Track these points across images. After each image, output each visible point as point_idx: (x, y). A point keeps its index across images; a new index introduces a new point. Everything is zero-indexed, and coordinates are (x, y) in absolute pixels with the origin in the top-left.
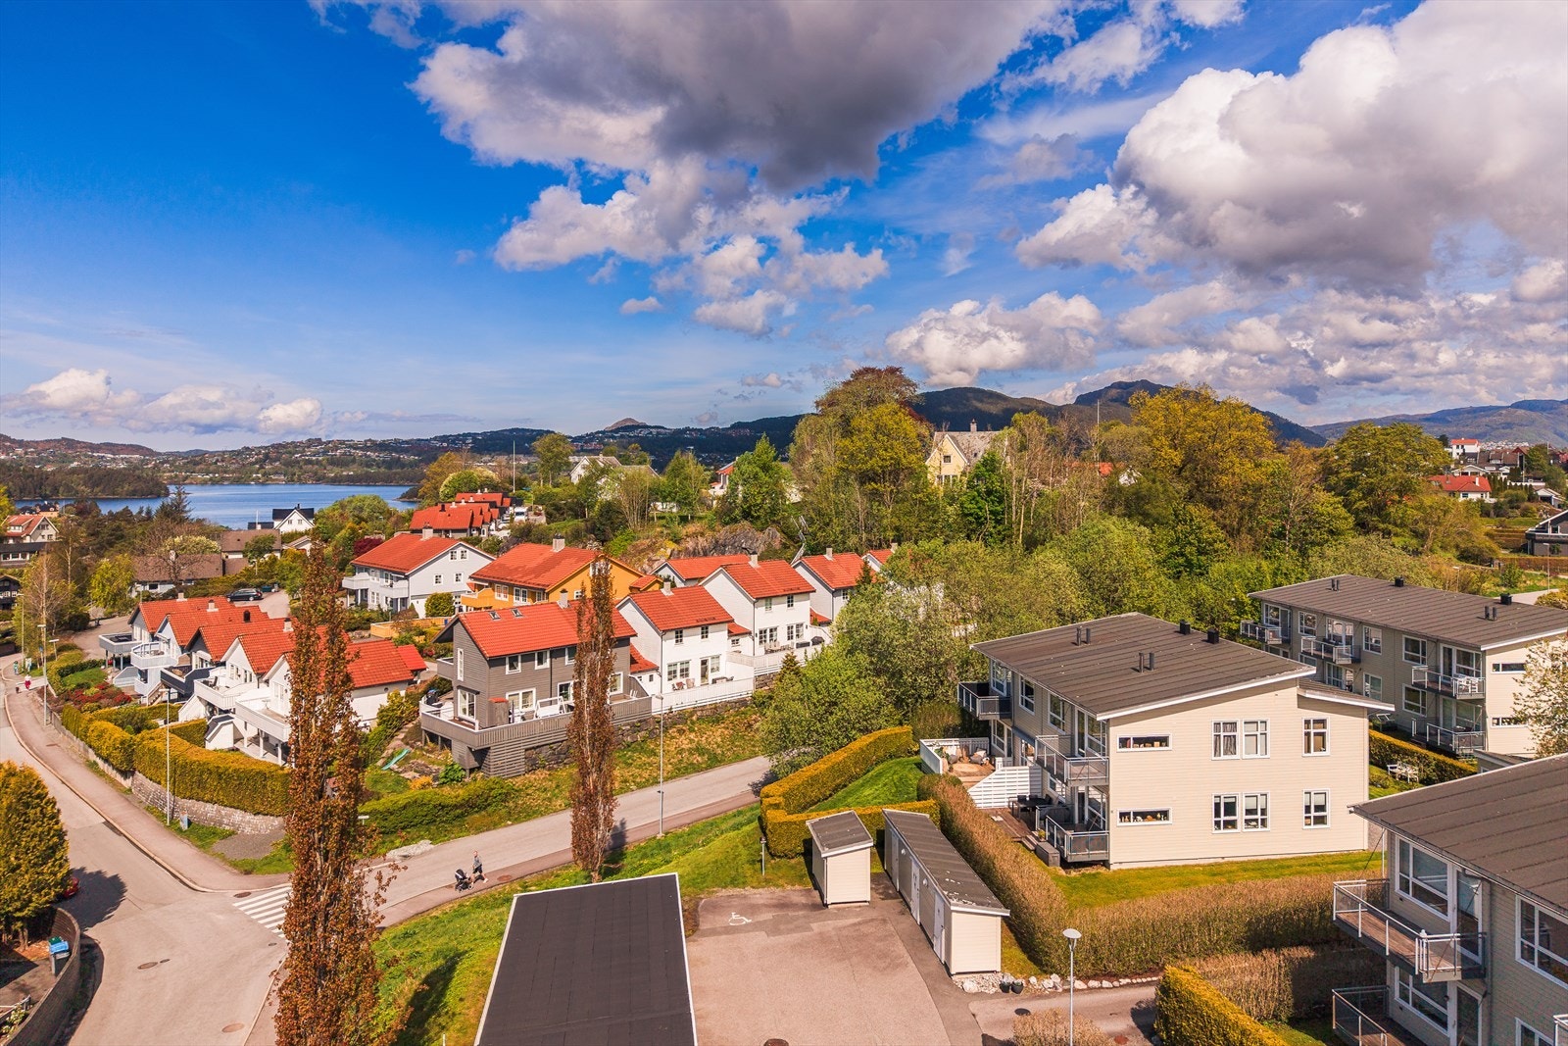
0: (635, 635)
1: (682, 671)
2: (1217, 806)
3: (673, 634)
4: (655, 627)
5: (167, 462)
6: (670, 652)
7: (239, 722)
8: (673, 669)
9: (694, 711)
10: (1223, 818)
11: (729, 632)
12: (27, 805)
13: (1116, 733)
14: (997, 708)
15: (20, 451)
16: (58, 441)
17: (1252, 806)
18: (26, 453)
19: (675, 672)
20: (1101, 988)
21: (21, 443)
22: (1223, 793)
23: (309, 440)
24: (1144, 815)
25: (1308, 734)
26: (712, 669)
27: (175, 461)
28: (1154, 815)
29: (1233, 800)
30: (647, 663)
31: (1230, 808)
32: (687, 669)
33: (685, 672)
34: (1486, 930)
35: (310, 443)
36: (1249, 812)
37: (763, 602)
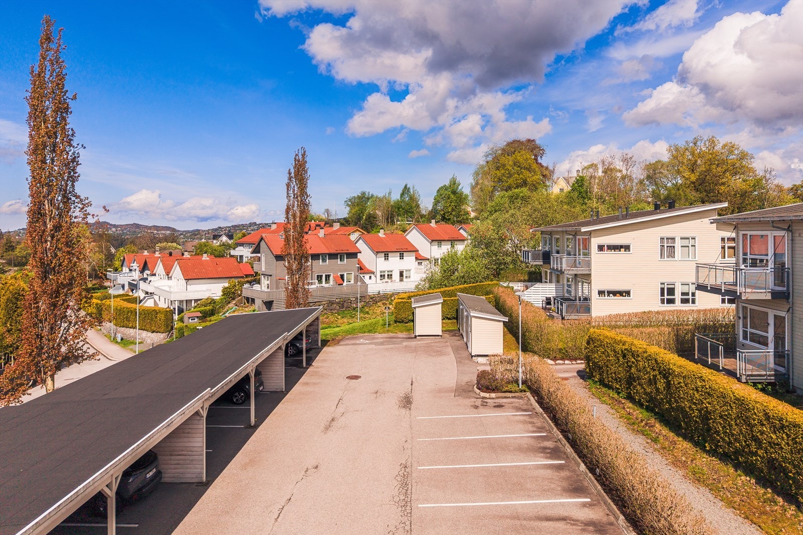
0: (360, 252)
1: (388, 275)
2: (662, 290)
3: (383, 255)
4: (372, 249)
5: (182, 234)
6: (381, 264)
7: (156, 298)
8: (383, 274)
9: (393, 295)
10: (666, 297)
11: (416, 258)
12: (17, 299)
13: (595, 242)
14: (541, 257)
15: (114, 229)
16: (132, 225)
17: (686, 291)
18: (117, 231)
19: (384, 276)
20: (564, 364)
21: (115, 226)
22: (667, 280)
23: (250, 223)
24: (615, 293)
25: (723, 248)
26: (406, 277)
27: (186, 234)
28: (621, 293)
29: (673, 286)
30: (368, 270)
31: (671, 291)
32: (391, 275)
33: (390, 276)
34: (790, 266)
35: (251, 224)
36: (683, 294)
37: (436, 243)
